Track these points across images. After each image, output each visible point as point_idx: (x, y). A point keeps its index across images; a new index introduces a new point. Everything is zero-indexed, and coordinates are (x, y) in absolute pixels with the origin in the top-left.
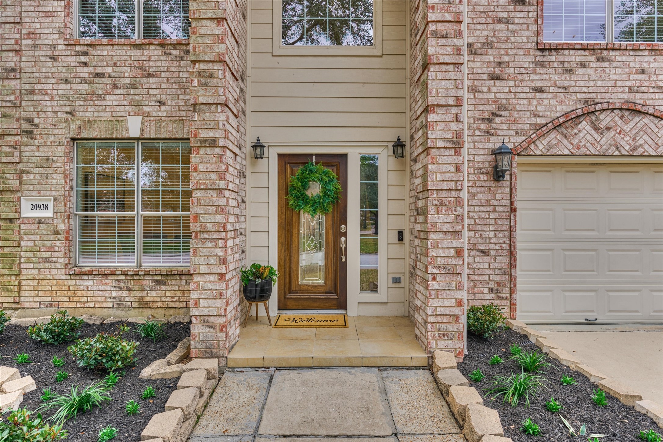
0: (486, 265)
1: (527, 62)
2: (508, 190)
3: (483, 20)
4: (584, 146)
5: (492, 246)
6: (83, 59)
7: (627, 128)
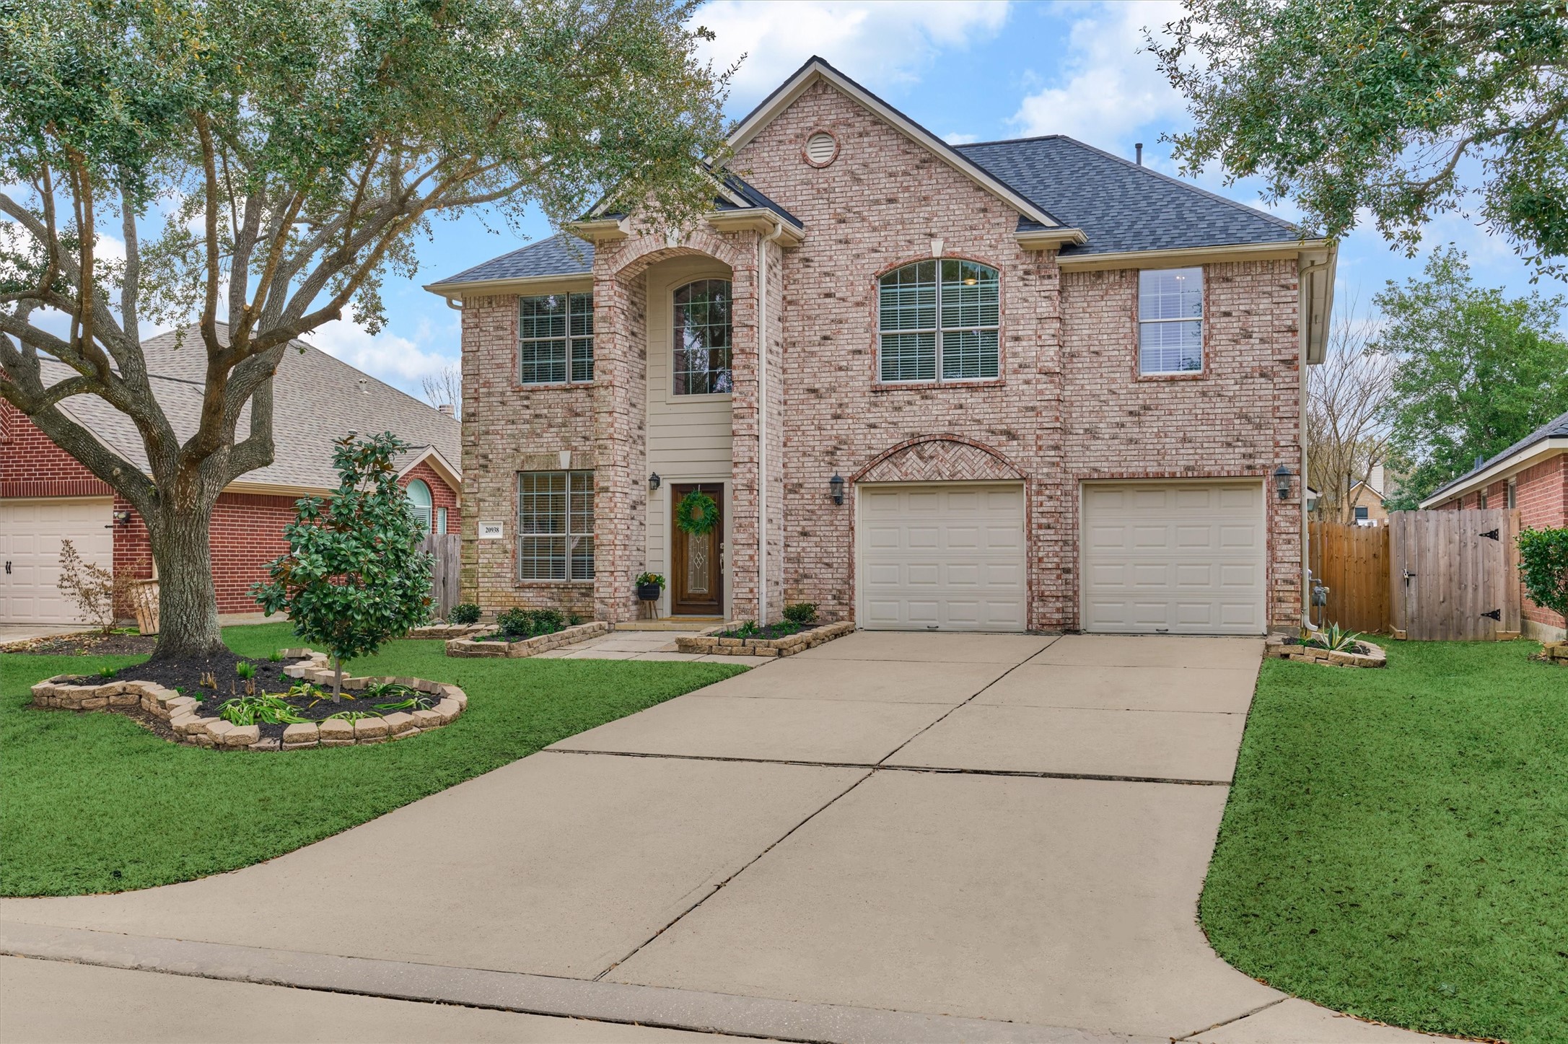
0: (830, 576)
1: (863, 403)
2: (847, 512)
3: (827, 369)
4: (911, 473)
5: (835, 560)
6: (526, 403)
7: (947, 457)
